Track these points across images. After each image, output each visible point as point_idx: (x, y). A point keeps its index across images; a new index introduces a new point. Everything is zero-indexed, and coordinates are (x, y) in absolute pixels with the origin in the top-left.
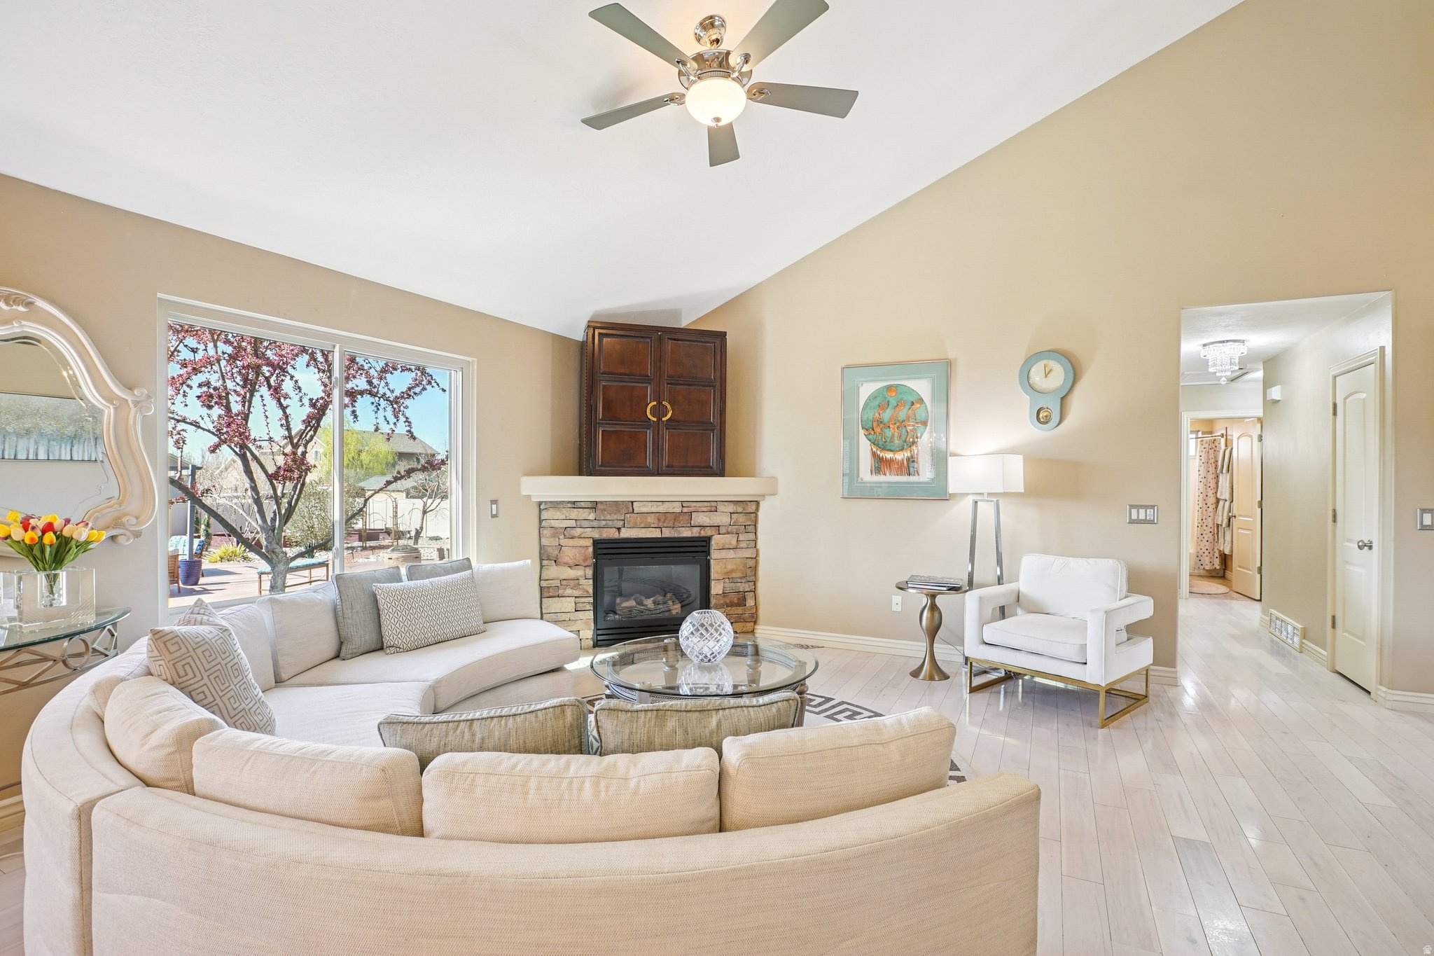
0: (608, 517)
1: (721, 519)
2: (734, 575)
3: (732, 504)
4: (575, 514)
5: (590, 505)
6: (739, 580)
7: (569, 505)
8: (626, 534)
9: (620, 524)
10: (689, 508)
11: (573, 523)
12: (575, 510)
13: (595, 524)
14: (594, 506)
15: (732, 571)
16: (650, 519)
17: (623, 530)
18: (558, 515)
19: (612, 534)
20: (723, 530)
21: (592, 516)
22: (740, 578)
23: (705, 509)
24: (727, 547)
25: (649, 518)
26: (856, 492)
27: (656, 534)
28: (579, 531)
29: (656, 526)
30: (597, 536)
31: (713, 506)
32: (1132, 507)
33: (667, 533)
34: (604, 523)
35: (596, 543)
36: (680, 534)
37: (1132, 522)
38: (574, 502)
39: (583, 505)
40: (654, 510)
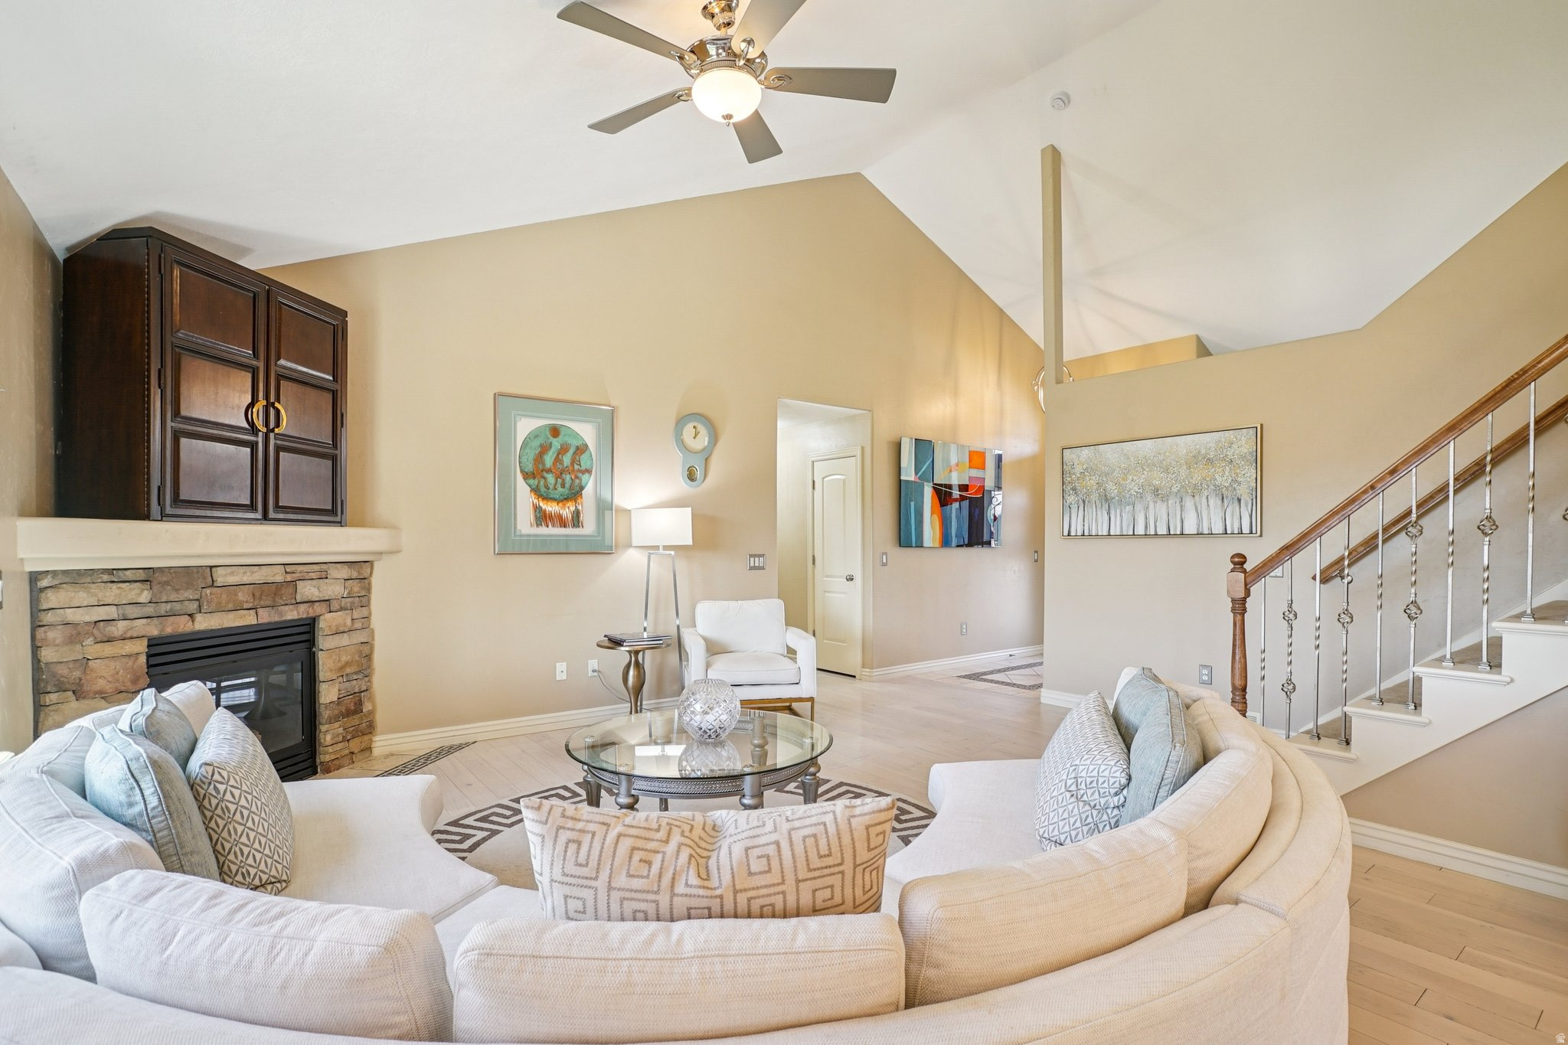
0: (173, 597)
1: (333, 589)
2: (348, 670)
3: (345, 567)
4: (112, 593)
5: (141, 575)
6: (355, 677)
7: (106, 577)
8: (204, 623)
9: (193, 607)
10: (294, 575)
11: (112, 612)
12: (114, 586)
13: (150, 610)
14: (149, 577)
15: (347, 664)
16: (242, 596)
17: (199, 617)
18: (82, 597)
19: (181, 626)
20: (335, 605)
21: (145, 597)
22: (356, 673)
23: (313, 575)
24: (342, 629)
25: (240, 594)
26: (510, 547)
27: (248, 619)
28: (122, 625)
29: (250, 605)
30: (154, 631)
31: (321, 570)
32: (751, 556)
33: (266, 617)
34: (168, 607)
35: (153, 643)
36: (282, 617)
37: (751, 568)
38: (111, 571)
39: (129, 575)
40: (246, 579)
